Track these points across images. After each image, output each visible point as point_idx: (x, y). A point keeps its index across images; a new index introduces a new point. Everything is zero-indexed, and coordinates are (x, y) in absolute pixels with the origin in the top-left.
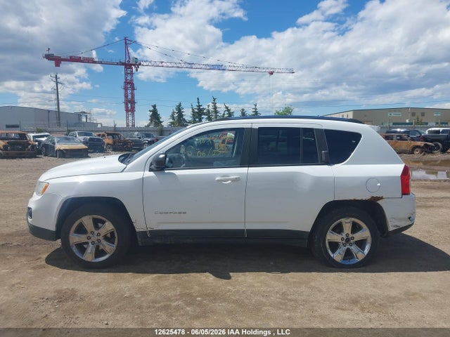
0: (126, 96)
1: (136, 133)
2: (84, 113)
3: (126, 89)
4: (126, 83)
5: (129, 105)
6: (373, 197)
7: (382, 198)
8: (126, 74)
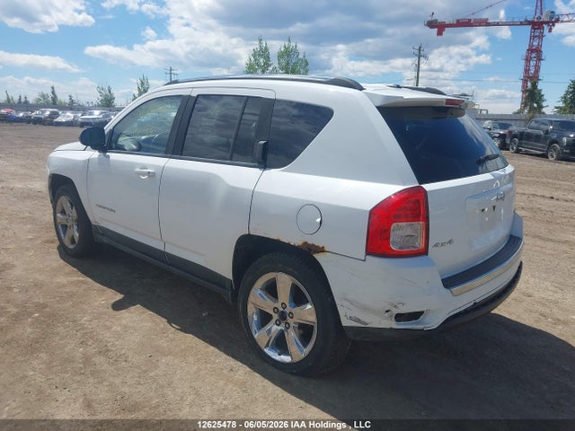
0: (527, 71)
1: (487, 122)
2: (466, 95)
3: (528, 60)
4: (531, 50)
5: (529, 84)
6: (305, 243)
7: (322, 250)
8: (533, 37)
